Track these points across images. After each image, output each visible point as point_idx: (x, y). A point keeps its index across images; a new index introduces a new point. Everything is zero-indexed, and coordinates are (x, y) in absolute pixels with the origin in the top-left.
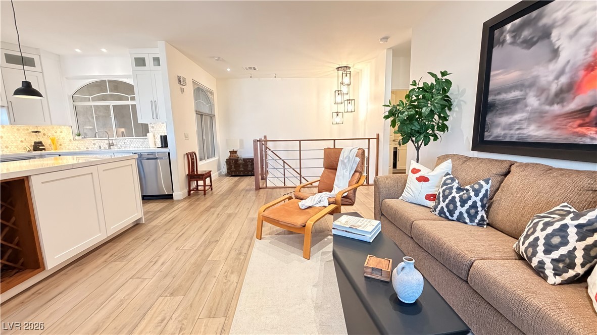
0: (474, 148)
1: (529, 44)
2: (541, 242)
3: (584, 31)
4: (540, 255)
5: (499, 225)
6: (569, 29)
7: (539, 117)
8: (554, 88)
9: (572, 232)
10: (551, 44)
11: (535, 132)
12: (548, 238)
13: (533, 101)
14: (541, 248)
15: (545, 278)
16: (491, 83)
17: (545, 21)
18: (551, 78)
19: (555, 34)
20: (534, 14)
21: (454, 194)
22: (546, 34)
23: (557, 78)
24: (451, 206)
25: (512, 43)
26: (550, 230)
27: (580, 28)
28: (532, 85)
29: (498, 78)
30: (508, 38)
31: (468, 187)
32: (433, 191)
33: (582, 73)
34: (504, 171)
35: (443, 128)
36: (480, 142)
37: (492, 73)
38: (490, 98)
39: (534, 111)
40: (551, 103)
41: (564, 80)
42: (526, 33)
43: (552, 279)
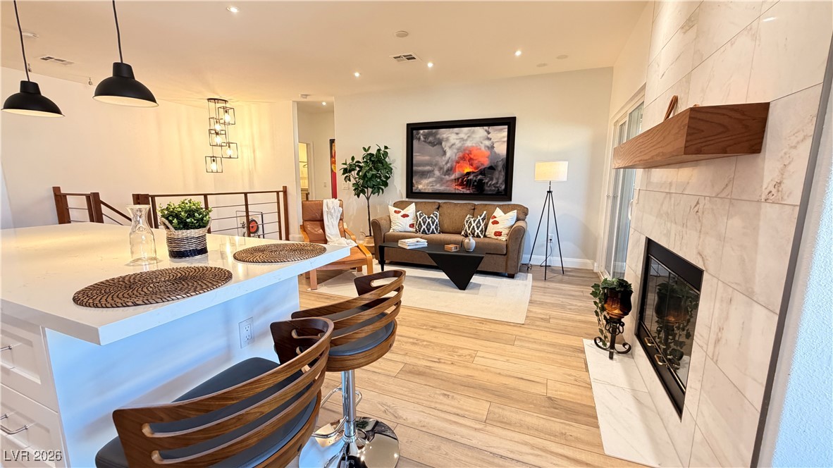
0: (407, 197)
1: (433, 144)
2: (475, 227)
3: (454, 146)
4: (477, 231)
5: (448, 231)
6: (449, 144)
7: (440, 180)
8: (446, 168)
9: (481, 221)
10: (443, 148)
11: (439, 188)
12: (476, 225)
13: (437, 173)
14: (476, 229)
15: (480, 237)
16: (414, 159)
17: (438, 136)
18: (444, 163)
19: (443, 144)
20: (434, 131)
21: (428, 220)
22: (440, 143)
23: (446, 164)
24: (429, 227)
25: (425, 141)
26: (476, 222)
27: (453, 145)
28: (436, 165)
29: (417, 157)
30: (422, 137)
31: (432, 216)
32: (411, 222)
33: (455, 164)
34: (437, 207)
35: (386, 184)
36: (411, 193)
37: (414, 154)
38: (415, 168)
39: (438, 177)
40: (445, 175)
41: (449, 165)
42: (431, 139)
43: (482, 237)
